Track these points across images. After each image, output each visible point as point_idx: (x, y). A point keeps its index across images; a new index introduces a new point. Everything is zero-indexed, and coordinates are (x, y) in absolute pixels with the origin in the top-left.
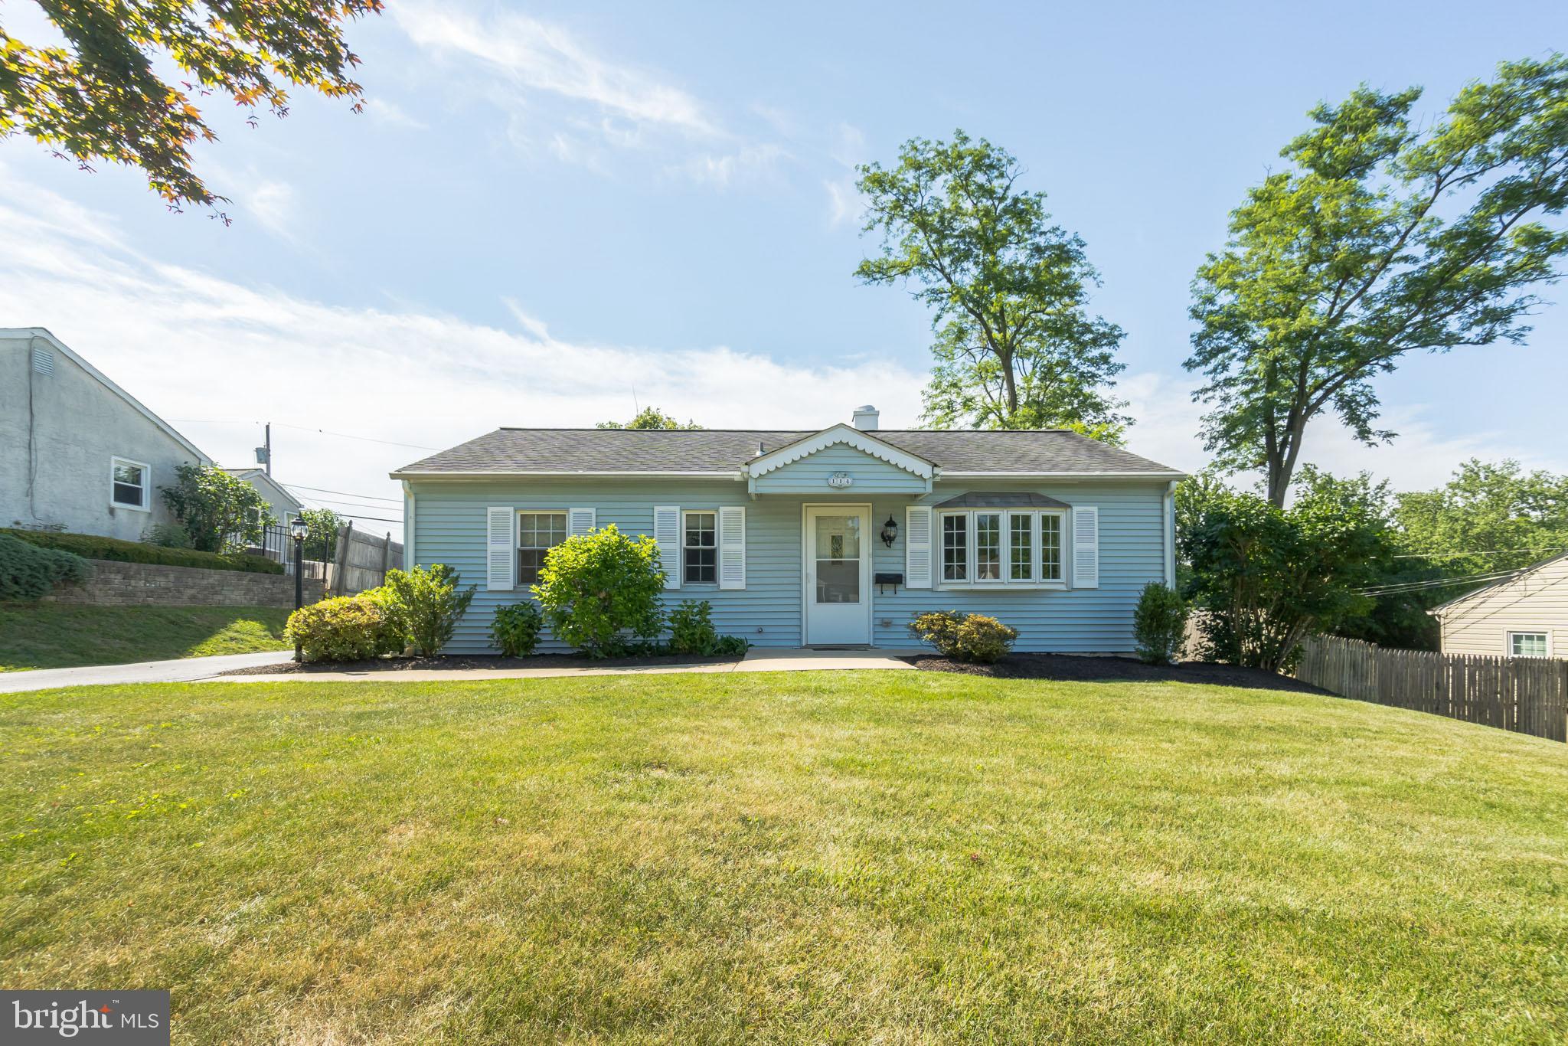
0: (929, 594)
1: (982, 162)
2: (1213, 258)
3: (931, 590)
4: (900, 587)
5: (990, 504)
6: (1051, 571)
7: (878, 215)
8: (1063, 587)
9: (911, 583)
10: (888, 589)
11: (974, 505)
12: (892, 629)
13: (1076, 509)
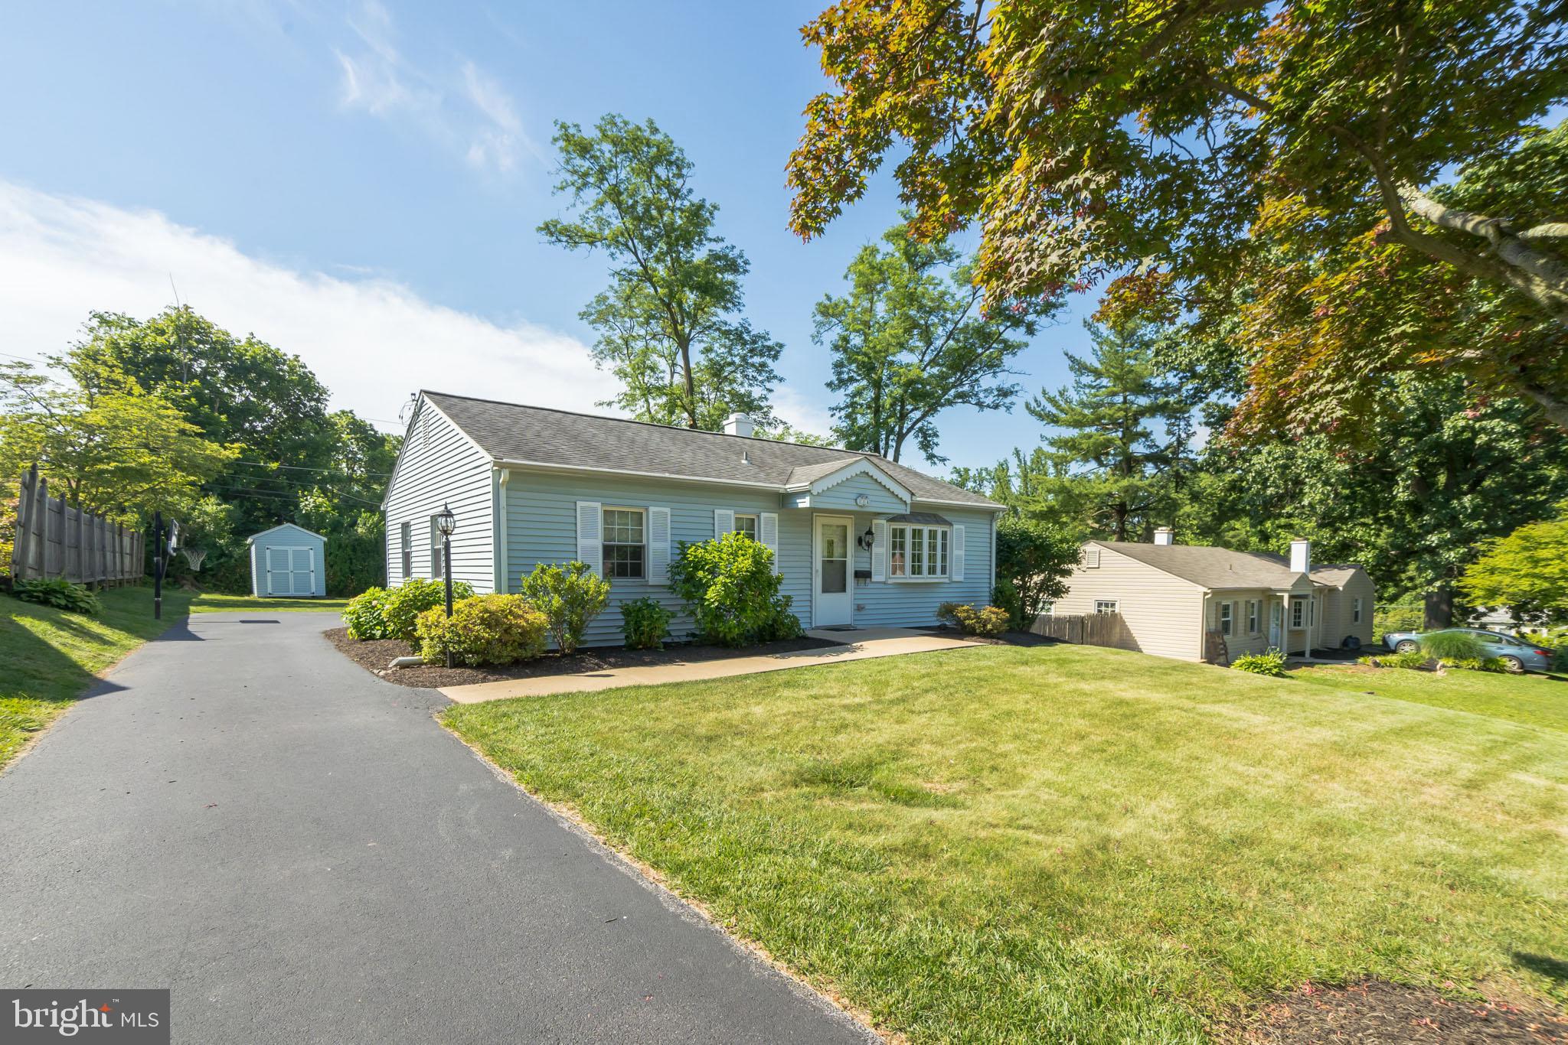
0: (882, 586)
1: (664, 155)
2: (829, 298)
3: (884, 583)
4: (868, 580)
5: (919, 522)
6: (944, 571)
7: (570, 178)
8: (947, 581)
9: (875, 578)
10: (861, 580)
11: (910, 521)
12: (863, 612)
13: (955, 527)
